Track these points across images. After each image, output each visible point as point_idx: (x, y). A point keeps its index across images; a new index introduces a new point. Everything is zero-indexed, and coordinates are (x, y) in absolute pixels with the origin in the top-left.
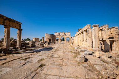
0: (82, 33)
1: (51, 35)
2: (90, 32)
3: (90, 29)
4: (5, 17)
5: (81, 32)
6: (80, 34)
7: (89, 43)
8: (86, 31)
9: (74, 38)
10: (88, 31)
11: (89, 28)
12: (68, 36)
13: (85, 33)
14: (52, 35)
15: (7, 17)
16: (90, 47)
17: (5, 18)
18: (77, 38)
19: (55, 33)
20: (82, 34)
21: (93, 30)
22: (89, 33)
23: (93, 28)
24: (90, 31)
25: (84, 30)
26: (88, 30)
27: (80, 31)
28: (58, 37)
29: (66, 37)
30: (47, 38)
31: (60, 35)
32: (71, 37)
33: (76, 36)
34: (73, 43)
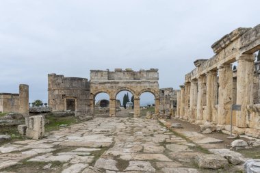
5: (238, 55)
12: (148, 86)
28: (103, 91)
29: (139, 90)
30: (56, 92)
31: (115, 83)
32: (163, 91)
33: (194, 80)
34: (171, 114)
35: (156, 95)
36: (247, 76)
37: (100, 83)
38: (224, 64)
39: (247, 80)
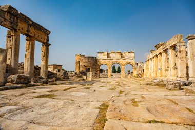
0: (166, 51)
1: (89, 57)
2: (183, 48)
3: (181, 44)
4: (31, 20)
5: (162, 51)
6: (160, 54)
7: (182, 71)
8: (174, 47)
10: (177, 47)
11: (179, 42)
12: (129, 61)
13: (170, 52)
14: (93, 57)
15: (33, 22)
16: (184, 79)
17: (31, 23)
19: (99, 55)
20: (164, 54)
21: (188, 45)
22: (180, 52)
23: (189, 41)
24: (183, 46)
25: (171, 45)
26: (178, 45)
27: (161, 47)
28: (105, 63)
29: (124, 63)
30: (81, 64)
31: (111, 59)
32: (137, 64)
33: (151, 59)
35: (134, 66)
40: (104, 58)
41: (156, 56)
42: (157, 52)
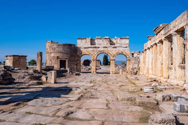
0: (169, 38)
5: (163, 38)
6: (161, 42)
8: (181, 32)
9: (141, 57)
12: (121, 50)
13: (176, 39)
14: (70, 45)
18: (151, 56)
20: (166, 43)
25: (176, 29)
28: (87, 53)
29: (114, 53)
30: (52, 55)
31: (96, 47)
32: (133, 54)
33: (149, 48)
34: (137, 72)
35: (128, 57)
36: (167, 50)
37: (85, 48)
38: (159, 41)
39: (167, 52)
40: (87, 46)
41: (156, 44)
42: (157, 39)
